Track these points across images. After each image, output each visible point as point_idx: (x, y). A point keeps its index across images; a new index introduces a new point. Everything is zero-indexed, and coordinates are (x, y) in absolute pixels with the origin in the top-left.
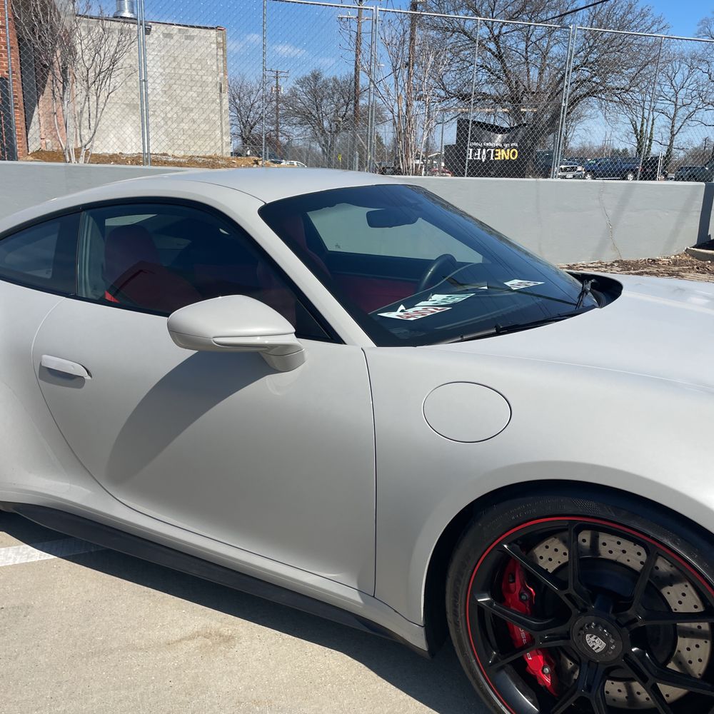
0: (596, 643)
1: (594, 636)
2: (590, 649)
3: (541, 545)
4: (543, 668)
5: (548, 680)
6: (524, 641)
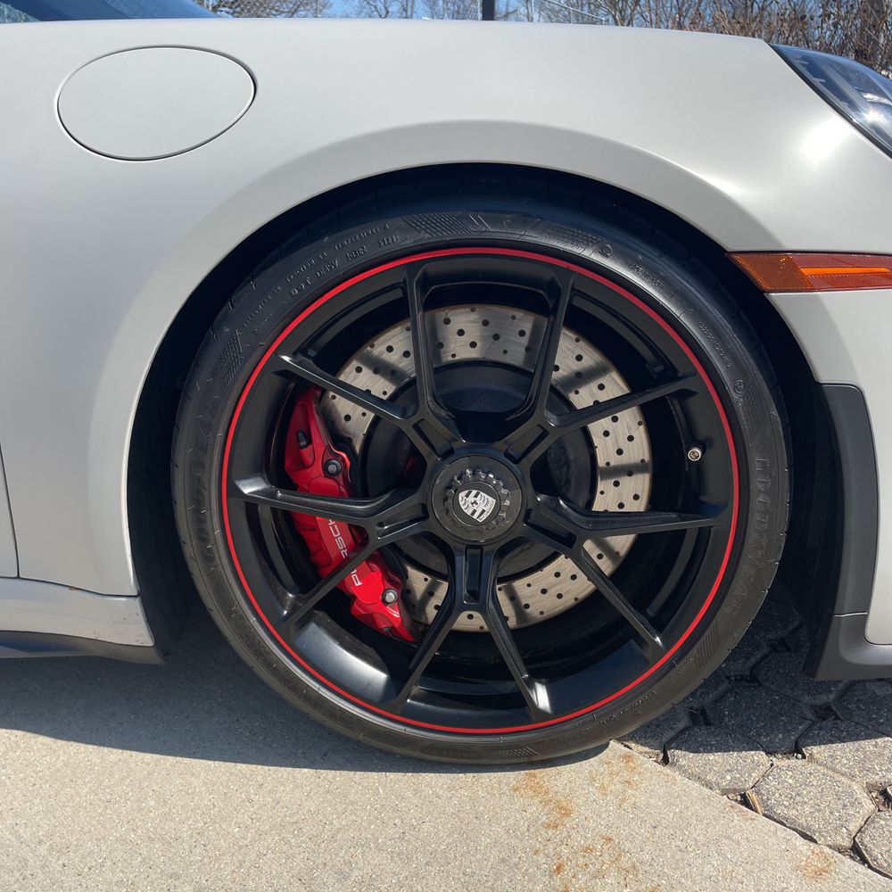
0: (477, 505)
1: (474, 492)
2: (469, 519)
3: (347, 370)
4: (384, 595)
5: (396, 615)
6: (344, 553)
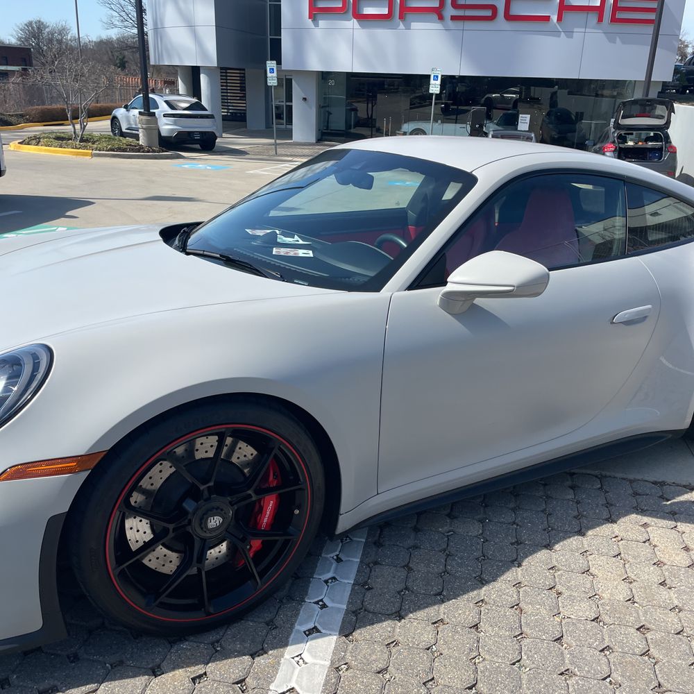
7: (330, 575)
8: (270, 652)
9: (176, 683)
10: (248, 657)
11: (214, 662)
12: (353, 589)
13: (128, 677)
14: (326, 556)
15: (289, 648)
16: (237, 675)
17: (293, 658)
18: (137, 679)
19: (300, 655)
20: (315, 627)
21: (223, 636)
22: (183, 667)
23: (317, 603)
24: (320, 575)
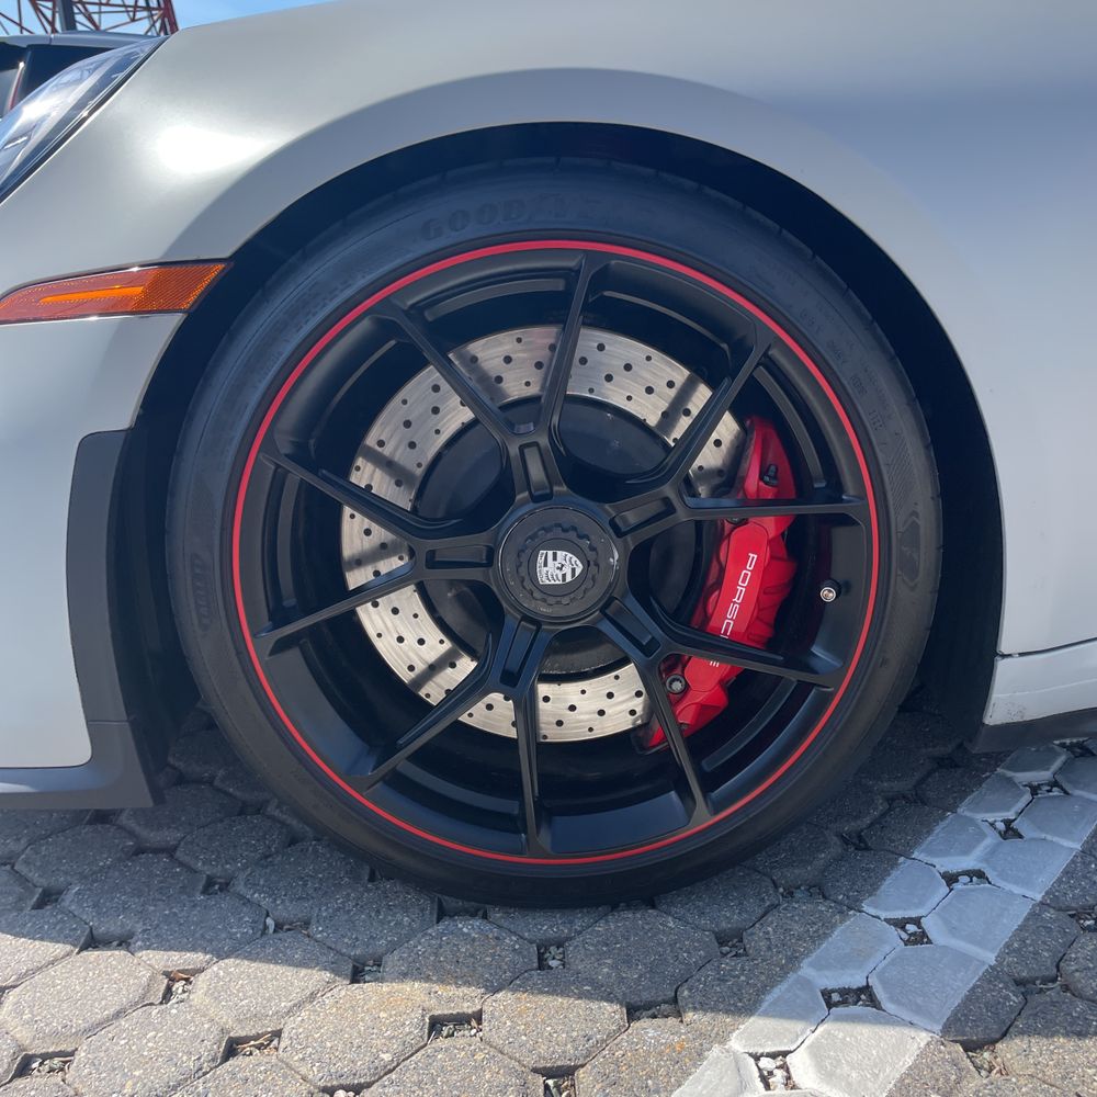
7: (969, 862)
8: (690, 1016)
9: (382, 1015)
10: (616, 1007)
11: (514, 991)
12: (1033, 916)
13: (289, 962)
14: (968, 814)
15: (754, 1023)
16: (558, 1050)
17: (757, 1058)
18: (303, 972)
19: (785, 1054)
20: (867, 989)
21: (580, 933)
22: (428, 979)
23: (900, 924)
24: (931, 853)
